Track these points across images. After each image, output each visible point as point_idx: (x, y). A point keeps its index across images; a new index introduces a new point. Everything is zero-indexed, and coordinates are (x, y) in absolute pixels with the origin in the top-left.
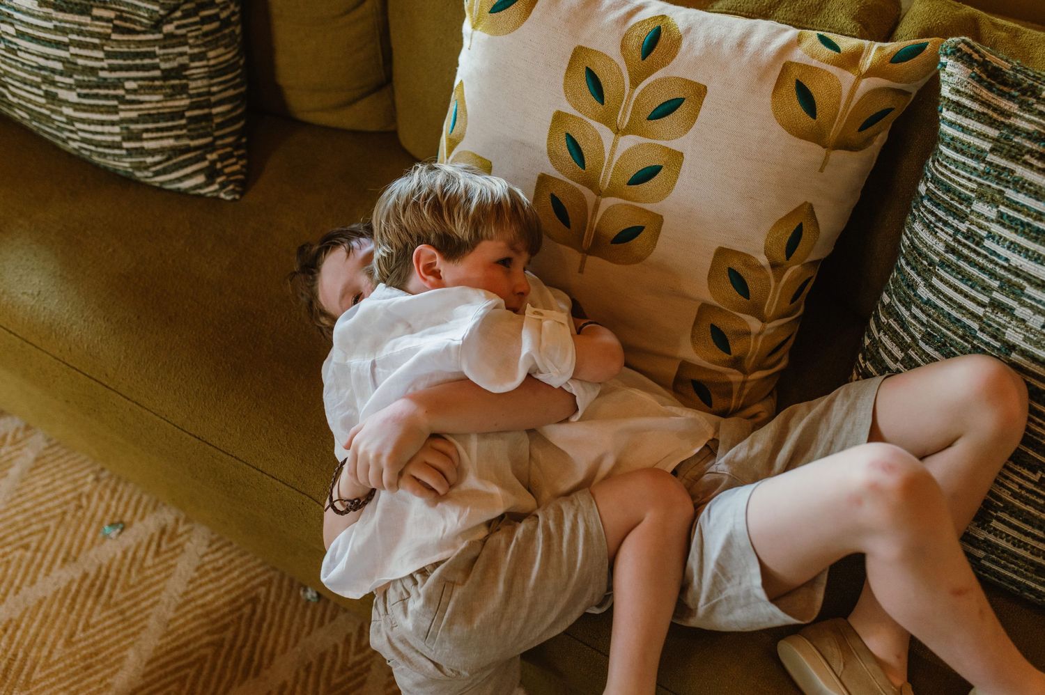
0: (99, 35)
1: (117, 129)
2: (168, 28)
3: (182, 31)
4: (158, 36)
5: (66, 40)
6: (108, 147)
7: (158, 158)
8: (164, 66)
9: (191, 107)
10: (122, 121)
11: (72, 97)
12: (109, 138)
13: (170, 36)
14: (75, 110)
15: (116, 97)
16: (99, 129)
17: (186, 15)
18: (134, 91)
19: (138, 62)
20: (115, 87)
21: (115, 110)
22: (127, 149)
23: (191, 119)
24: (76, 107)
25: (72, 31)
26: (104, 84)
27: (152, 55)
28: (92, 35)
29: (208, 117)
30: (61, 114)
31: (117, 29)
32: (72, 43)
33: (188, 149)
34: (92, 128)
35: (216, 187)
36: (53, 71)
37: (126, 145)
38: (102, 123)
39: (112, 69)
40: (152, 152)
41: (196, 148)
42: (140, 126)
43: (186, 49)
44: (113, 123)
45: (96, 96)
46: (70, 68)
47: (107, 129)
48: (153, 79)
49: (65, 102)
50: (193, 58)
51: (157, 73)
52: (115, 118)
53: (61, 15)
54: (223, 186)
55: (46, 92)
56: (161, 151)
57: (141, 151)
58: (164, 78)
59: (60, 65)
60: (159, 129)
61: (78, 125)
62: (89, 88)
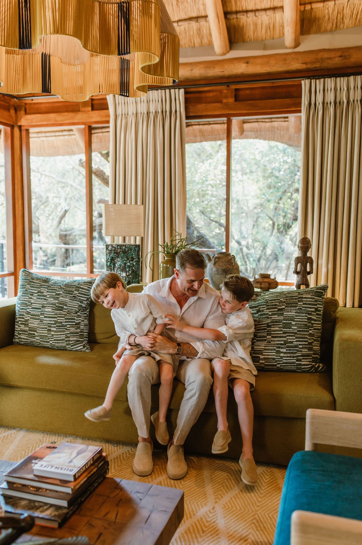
0: (64, 315)
1: (64, 336)
3: (81, 315)
6: (62, 340)
8: (76, 322)
9: (80, 332)
11: (55, 329)
12: (62, 338)
13: (78, 315)
15: (65, 329)
16: (60, 336)
17: (82, 312)
18: (69, 327)
19: (71, 320)
20: (65, 326)
21: (64, 331)
23: (80, 334)
24: (55, 331)
25: (59, 314)
26: (63, 326)
27: (74, 319)
28: (63, 315)
29: (83, 335)
30: (51, 334)
31: (68, 313)
32: (58, 317)
33: (79, 341)
34: (58, 336)
35: (85, 349)
36: (51, 324)
37: (66, 339)
38: (61, 335)
39: (65, 322)
40: (72, 341)
41: (81, 341)
42: (70, 335)
43: (81, 319)
44: (63, 335)
45: (61, 329)
46: (56, 322)
47: (62, 336)
48: (74, 325)
49: (53, 331)
50: (82, 321)
51: (74, 323)
52: (64, 333)
53: (56, 311)
54: (87, 349)
55: (48, 329)
56: (74, 340)
57: (69, 341)
58: (76, 325)
59: (53, 322)
60: (73, 336)
61: (54, 336)
62: (59, 327)
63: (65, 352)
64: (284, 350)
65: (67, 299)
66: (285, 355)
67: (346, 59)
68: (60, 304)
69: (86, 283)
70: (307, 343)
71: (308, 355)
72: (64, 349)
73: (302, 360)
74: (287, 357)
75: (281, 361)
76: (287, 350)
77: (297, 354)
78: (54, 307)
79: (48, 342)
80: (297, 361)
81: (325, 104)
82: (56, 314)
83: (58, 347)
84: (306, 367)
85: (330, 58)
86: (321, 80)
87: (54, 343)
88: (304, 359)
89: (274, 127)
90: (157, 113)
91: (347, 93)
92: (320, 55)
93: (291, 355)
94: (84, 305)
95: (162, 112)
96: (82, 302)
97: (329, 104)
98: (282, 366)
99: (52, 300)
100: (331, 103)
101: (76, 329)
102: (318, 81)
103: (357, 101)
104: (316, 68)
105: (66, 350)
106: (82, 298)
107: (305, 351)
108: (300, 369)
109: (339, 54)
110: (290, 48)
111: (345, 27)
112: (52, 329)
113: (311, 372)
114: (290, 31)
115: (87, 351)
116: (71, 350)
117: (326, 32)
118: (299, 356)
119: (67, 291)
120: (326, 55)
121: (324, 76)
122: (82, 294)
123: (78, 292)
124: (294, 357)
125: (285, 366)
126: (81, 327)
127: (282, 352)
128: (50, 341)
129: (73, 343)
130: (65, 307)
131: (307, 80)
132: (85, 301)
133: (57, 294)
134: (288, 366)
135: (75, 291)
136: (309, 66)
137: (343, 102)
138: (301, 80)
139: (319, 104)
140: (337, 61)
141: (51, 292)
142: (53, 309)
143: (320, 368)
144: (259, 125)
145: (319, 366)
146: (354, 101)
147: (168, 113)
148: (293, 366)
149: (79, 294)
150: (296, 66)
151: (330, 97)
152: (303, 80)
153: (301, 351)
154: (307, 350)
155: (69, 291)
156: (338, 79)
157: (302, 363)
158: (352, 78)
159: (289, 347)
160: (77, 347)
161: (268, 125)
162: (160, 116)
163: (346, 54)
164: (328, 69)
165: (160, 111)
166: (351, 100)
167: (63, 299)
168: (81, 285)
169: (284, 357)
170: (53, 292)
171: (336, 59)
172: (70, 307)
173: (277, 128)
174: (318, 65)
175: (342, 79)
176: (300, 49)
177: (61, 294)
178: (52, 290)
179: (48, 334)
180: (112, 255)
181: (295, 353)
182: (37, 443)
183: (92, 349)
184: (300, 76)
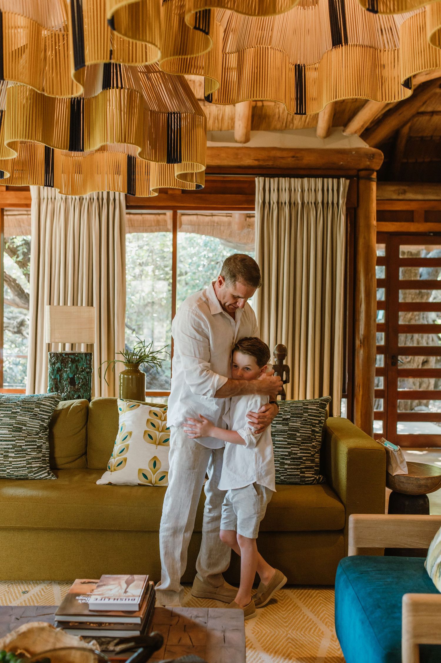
0: (24, 437)
1: (25, 462)
2: (40, 435)
3: (42, 436)
4: (38, 436)
5: (15, 439)
6: (22, 468)
7: (36, 469)
8: (38, 445)
9: (43, 456)
10: (26, 460)
11: (13, 455)
12: (22, 465)
13: (40, 437)
14: (13, 459)
15: (26, 453)
16: (20, 463)
17: (43, 433)
18: (30, 452)
19: (32, 443)
20: (25, 451)
21: (25, 457)
22: (27, 467)
23: (42, 459)
24: (13, 457)
25: (17, 436)
26: (23, 450)
27: (35, 441)
28: (22, 437)
29: (45, 460)
30: (8, 461)
31: (28, 435)
32: (16, 440)
33: (42, 467)
34: (18, 463)
35: (51, 476)
36: (9, 448)
37: (27, 466)
38: (21, 461)
39: (26, 445)
40: (34, 467)
41: (44, 467)
42: (31, 461)
43: (42, 441)
44: (24, 461)
45: (20, 454)
46: (14, 446)
47: (22, 462)
48: (35, 448)
49: (11, 457)
50: (44, 443)
51: (36, 447)
52: (25, 459)
53: (14, 433)
54: (52, 476)
55: (5, 455)
56: (37, 467)
57: (31, 467)
58: (37, 448)
59: (11, 446)
60: (35, 462)
61: (13, 463)
62: (19, 452)
63: (27, 481)
64: (288, 462)
65: (26, 418)
66: (289, 467)
67: (298, 160)
68: (18, 424)
69: (48, 398)
70: (310, 455)
71: (311, 467)
72: (25, 479)
73: (306, 473)
74: (292, 469)
75: (285, 473)
76: (291, 462)
77: (301, 466)
78: (11, 428)
79: (5, 471)
80: (301, 473)
81: (280, 204)
82: (15, 437)
83: (17, 476)
84: (309, 479)
85: (282, 158)
86: (275, 179)
87: (12, 471)
88: (307, 471)
89: (214, 222)
90: (92, 200)
91: (301, 195)
92: (273, 153)
93: (295, 467)
94: (45, 425)
95: (98, 199)
96: (43, 421)
97: (284, 204)
98: (286, 478)
99: (7, 420)
100: (285, 203)
101: (38, 453)
102: (272, 180)
103: (311, 203)
104: (267, 166)
105: (27, 479)
106: (43, 416)
107: (309, 464)
108: (304, 481)
109: (291, 154)
110: (241, 142)
111: (294, 128)
112: (10, 455)
113: (314, 484)
114: (241, 125)
115: (53, 478)
116: (34, 479)
117: (275, 130)
118: (303, 468)
119: (25, 408)
120: (279, 154)
121: (279, 176)
122: (43, 411)
123: (39, 410)
124: (298, 469)
125: (289, 478)
126: (43, 450)
127: (286, 464)
128: (7, 469)
129: (36, 470)
130: (24, 428)
131: (261, 178)
132: (47, 419)
133: (13, 413)
134: (292, 478)
135: (36, 408)
136: (261, 163)
137: (298, 203)
138: (254, 178)
139: (274, 203)
140: (290, 162)
141: (5, 410)
142: (9, 431)
143: (321, 479)
144: (197, 218)
145: (319, 478)
146: (308, 203)
147: (105, 201)
148: (297, 478)
149: (40, 411)
150: (248, 161)
151: (285, 197)
152: (256, 177)
153: (305, 463)
154: (310, 462)
155: (28, 408)
156: (292, 179)
157: (306, 475)
158: (306, 180)
159: (294, 458)
160: (41, 475)
161: (207, 219)
162: (95, 204)
163: (298, 155)
164: (280, 168)
165: (95, 198)
166: (306, 202)
167: (21, 418)
168: (42, 401)
169: (288, 469)
170: (8, 410)
171: (289, 159)
172: (29, 427)
173: (217, 223)
174: (270, 163)
175: (296, 180)
176: (251, 144)
177: (19, 412)
178: (6, 407)
179: (5, 461)
180: (58, 365)
181: (299, 465)
182: (4, 594)
183: (57, 477)
184: (252, 173)
